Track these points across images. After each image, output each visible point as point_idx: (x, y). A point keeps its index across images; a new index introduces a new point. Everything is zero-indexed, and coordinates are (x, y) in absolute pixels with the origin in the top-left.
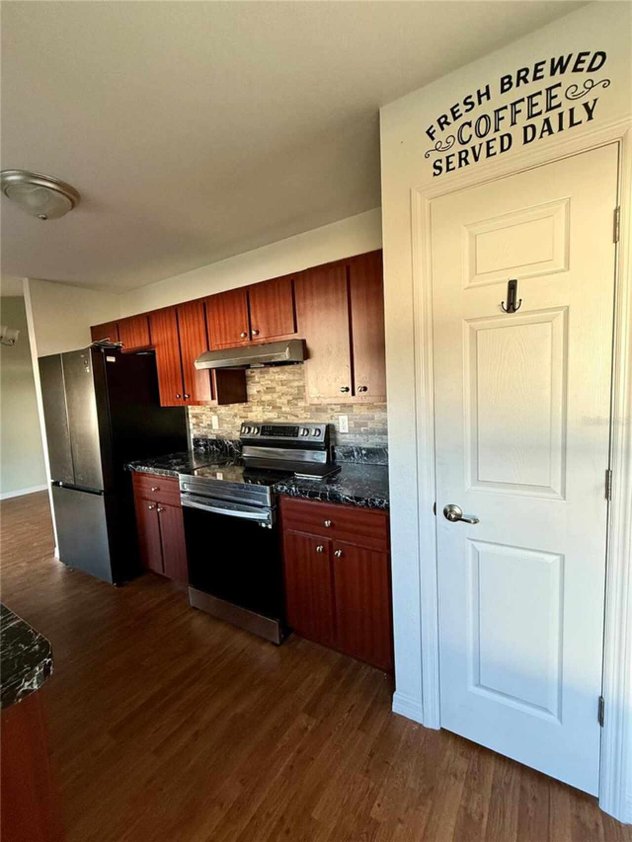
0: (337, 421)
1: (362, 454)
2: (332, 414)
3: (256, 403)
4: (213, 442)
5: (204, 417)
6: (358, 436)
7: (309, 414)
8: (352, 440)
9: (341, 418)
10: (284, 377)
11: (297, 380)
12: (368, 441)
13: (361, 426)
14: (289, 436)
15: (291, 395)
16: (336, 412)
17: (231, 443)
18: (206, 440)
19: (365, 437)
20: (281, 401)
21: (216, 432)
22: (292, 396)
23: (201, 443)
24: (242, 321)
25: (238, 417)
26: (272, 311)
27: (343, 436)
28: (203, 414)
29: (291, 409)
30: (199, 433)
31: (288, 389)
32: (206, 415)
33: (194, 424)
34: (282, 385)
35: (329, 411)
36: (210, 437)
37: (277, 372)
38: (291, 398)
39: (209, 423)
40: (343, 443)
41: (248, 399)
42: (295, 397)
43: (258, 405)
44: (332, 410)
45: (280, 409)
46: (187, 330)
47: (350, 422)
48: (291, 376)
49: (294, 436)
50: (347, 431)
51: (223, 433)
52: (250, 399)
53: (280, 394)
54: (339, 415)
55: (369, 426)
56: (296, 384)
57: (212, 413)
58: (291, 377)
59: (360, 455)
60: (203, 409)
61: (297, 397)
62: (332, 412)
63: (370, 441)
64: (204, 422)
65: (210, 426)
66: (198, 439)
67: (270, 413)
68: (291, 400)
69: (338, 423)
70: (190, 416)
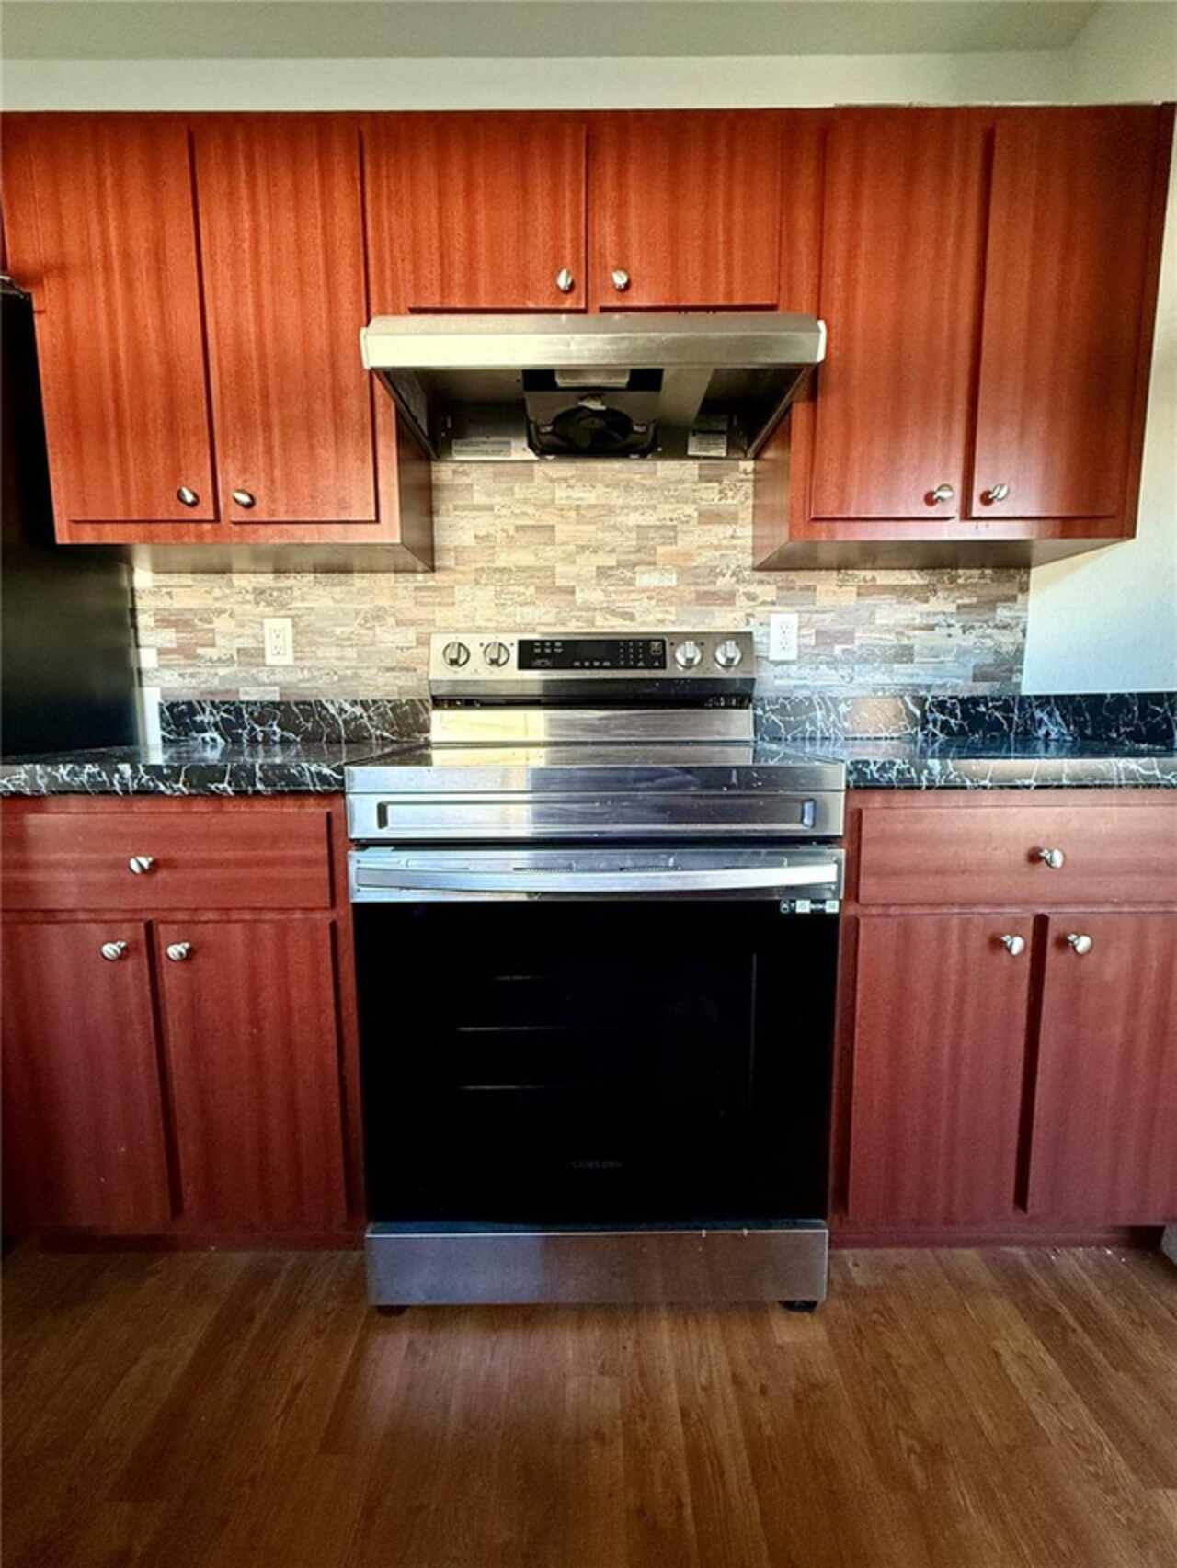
0: (762, 630)
1: (838, 714)
2: (749, 611)
3: (471, 577)
4: (266, 712)
5: (221, 624)
6: (823, 667)
7: (672, 609)
8: (805, 679)
9: (775, 620)
10: (590, 497)
11: (636, 509)
12: (852, 679)
13: (836, 641)
14: (635, 667)
15: (612, 551)
16: (764, 603)
17: (358, 710)
18: (235, 709)
19: (845, 671)
20: (573, 570)
21: (278, 677)
22: (614, 555)
23: (206, 718)
24: (556, 232)
25: (391, 620)
26: (692, 216)
27: (778, 670)
28: (220, 612)
29: (607, 594)
30: (194, 682)
31: (600, 535)
32: (232, 615)
33: (162, 652)
34: (581, 520)
35: (741, 601)
36: (249, 694)
37: (566, 480)
38: (611, 561)
39: (248, 643)
40: (777, 688)
41: (437, 564)
42: (623, 557)
43: (477, 582)
44: (751, 597)
45: (569, 597)
46: (256, 229)
47: (804, 632)
48: (615, 494)
49: (649, 667)
50: (792, 655)
51: (314, 678)
52: (443, 560)
53: (571, 548)
54: (771, 612)
55: (857, 642)
56: (634, 519)
57: (262, 608)
58: (616, 498)
59: (833, 717)
60: (217, 593)
61: (633, 557)
62: (752, 603)
63: (858, 680)
64: (220, 641)
65: (252, 656)
66: (189, 704)
67: (528, 610)
68: (611, 568)
69: (767, 635)
70: (144, 620)
